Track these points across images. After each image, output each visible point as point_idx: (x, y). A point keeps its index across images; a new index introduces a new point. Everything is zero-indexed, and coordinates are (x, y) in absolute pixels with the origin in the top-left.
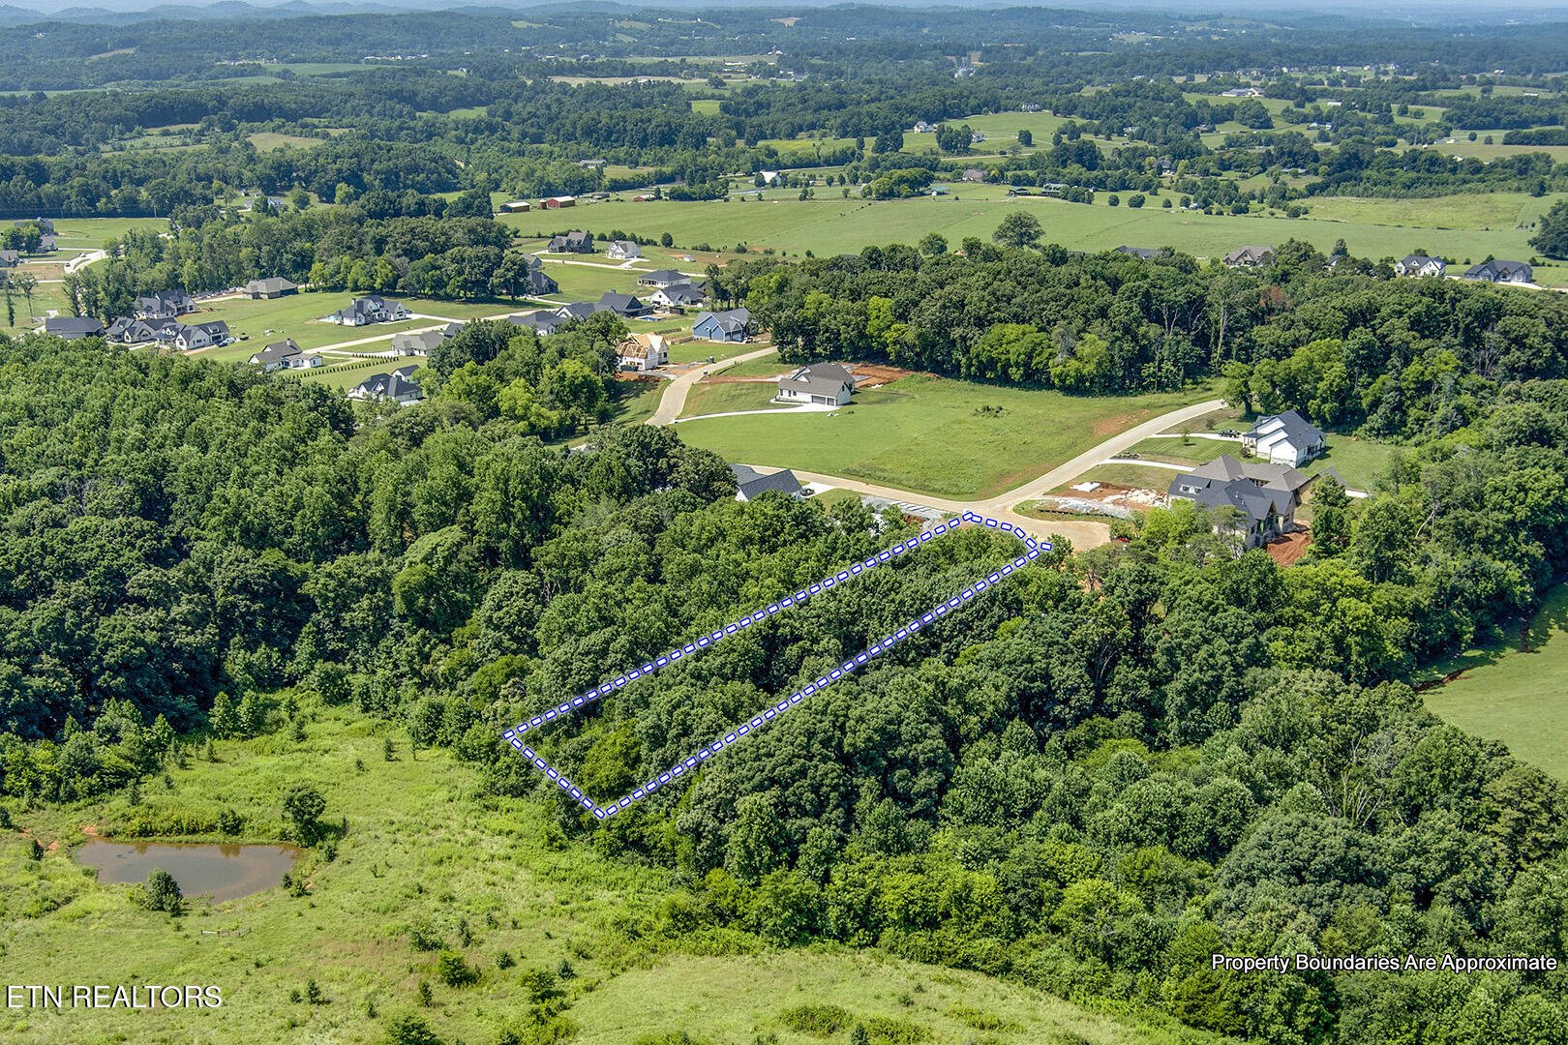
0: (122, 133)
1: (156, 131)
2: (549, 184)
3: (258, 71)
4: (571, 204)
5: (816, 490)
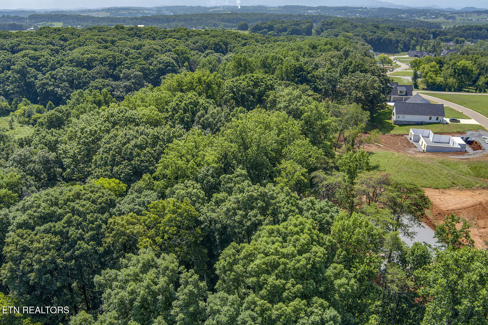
5: (463, 121)
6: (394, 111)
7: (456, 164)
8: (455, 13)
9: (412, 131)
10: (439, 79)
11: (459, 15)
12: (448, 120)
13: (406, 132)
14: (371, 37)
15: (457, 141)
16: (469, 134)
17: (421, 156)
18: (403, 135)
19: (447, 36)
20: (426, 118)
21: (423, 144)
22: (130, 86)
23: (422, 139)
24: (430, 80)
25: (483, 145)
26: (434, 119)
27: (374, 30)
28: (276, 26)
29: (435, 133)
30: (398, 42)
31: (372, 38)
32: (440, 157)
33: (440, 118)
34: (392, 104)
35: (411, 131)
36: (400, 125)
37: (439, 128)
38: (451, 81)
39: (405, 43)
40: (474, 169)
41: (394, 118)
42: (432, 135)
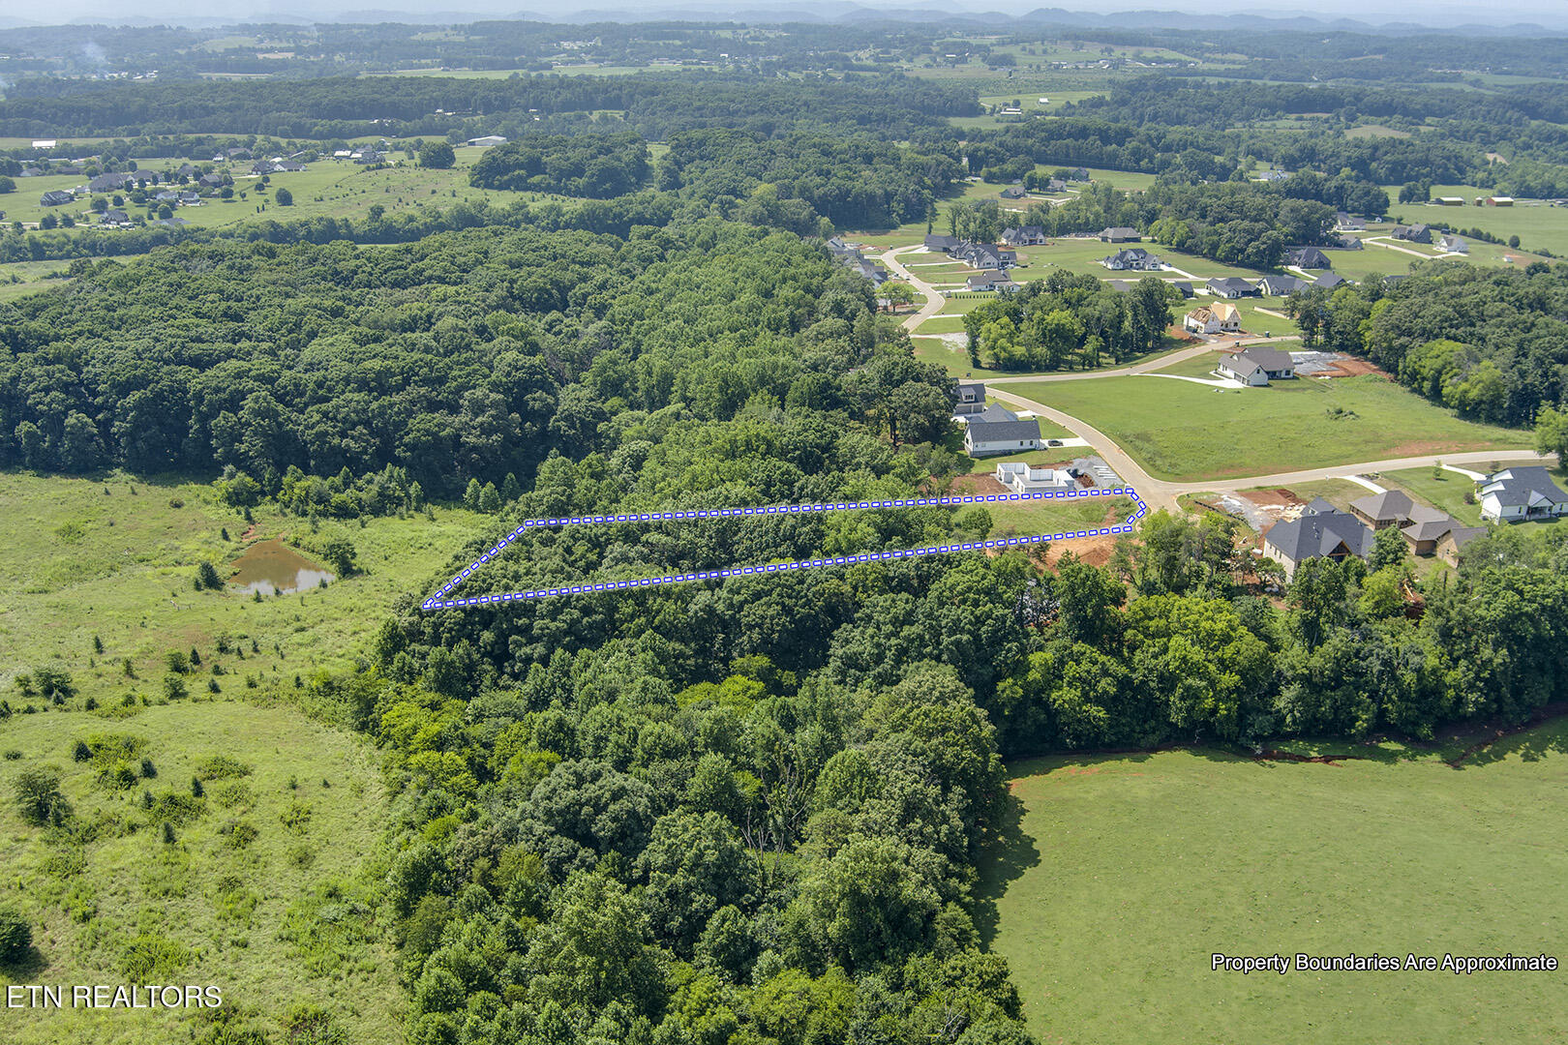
0: (1265, 115)
1: (1294, 116)
2: (1528, 187)
3: (1457, 78)
4: (1510, 204)
5: (1068, 443)
6: (969, 436)
7: (1065, 509)
8: (1015, 42)
9: (1001, 468)
10: (1019, 351)
11: (1024, 49)
12: (1045, 442)
13: (990, 469)
14: (821, 191)
15: (1062, 477)
16: (1076, 462)
17: (1020, 502)
18: (988, 474)
19: (1005, 167)
20: (1014, 445)
21: (1019, 486)
22: (490, 424)
23: (1017, 479)
24: (1003, 355)
25: (1095, 479)
26: (1026, 445)
27: (825, 167)
28: (552, 159)
29: (1032, 467)
30: (889, 197)
31: (825, 194)
32: (1044, 502)
33: (1035, 442)
34: (961, 419)
35: (999, 467)
36: (981, 458)
37: (1035, 458)
38: (1041, 351)
39: (907, 201)
40: (1085, 512)
41: (970, 447)
42: (1027, 470)
